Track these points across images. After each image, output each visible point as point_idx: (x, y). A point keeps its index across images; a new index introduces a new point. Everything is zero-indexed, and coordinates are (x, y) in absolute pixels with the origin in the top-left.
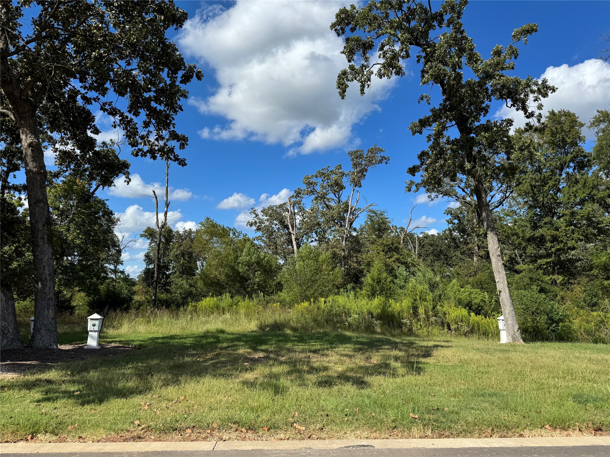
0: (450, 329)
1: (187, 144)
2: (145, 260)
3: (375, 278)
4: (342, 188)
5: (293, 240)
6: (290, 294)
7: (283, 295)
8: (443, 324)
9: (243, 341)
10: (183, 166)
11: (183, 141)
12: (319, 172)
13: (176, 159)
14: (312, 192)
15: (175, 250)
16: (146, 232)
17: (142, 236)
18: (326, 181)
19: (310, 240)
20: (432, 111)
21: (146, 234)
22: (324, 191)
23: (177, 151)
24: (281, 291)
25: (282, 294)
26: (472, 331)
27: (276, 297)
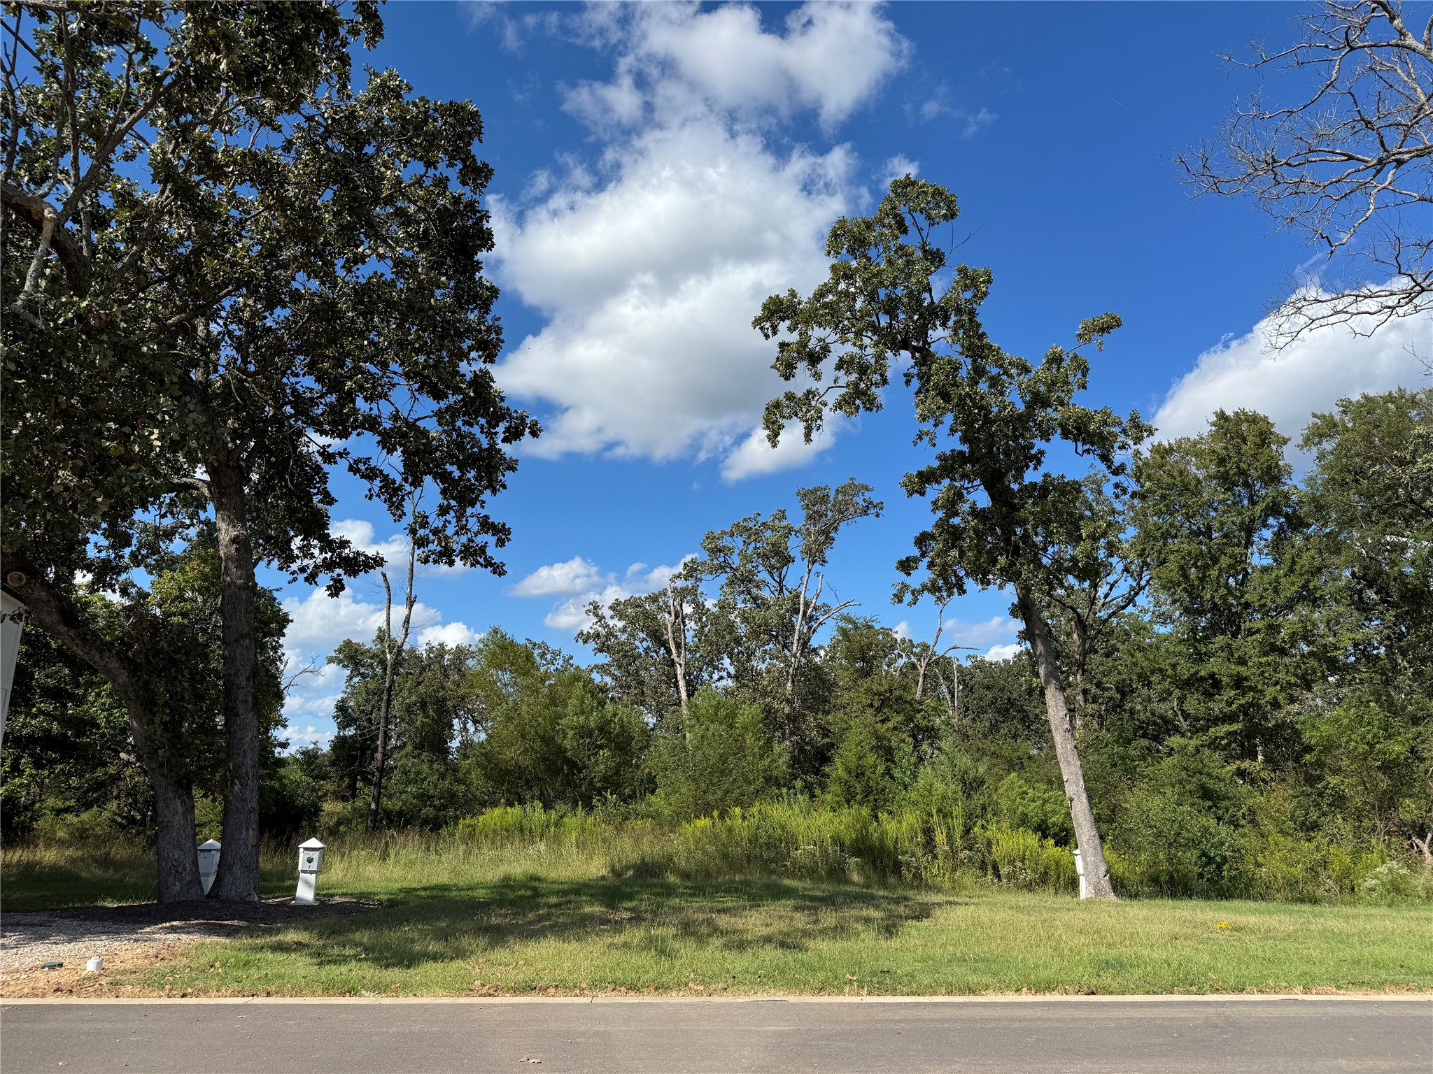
0: (999, 877)
1: (509, 540)
2: (336, 717)
3: (853, 766)
4: (787, 560)
5: (680, 677)
6: (673, 799)
7: (657, 801)
8: (983, 866)
9: (586, 895)
10: (500, 575)
11: (502, 533)
12: (738, 525)
13: (488, 563)
14: (722, 568)
15: (405, 694)
16: (340, 651)
17: (331, 660)
18: (753, 545)
19: (716, 677)
20: (939, 458)
21: (341, 656)
22: (749, 566)
23: (492, 551)
24: (652, 792)
25: (653, 798)
26: (1043, 879)
27: (641, 807)
